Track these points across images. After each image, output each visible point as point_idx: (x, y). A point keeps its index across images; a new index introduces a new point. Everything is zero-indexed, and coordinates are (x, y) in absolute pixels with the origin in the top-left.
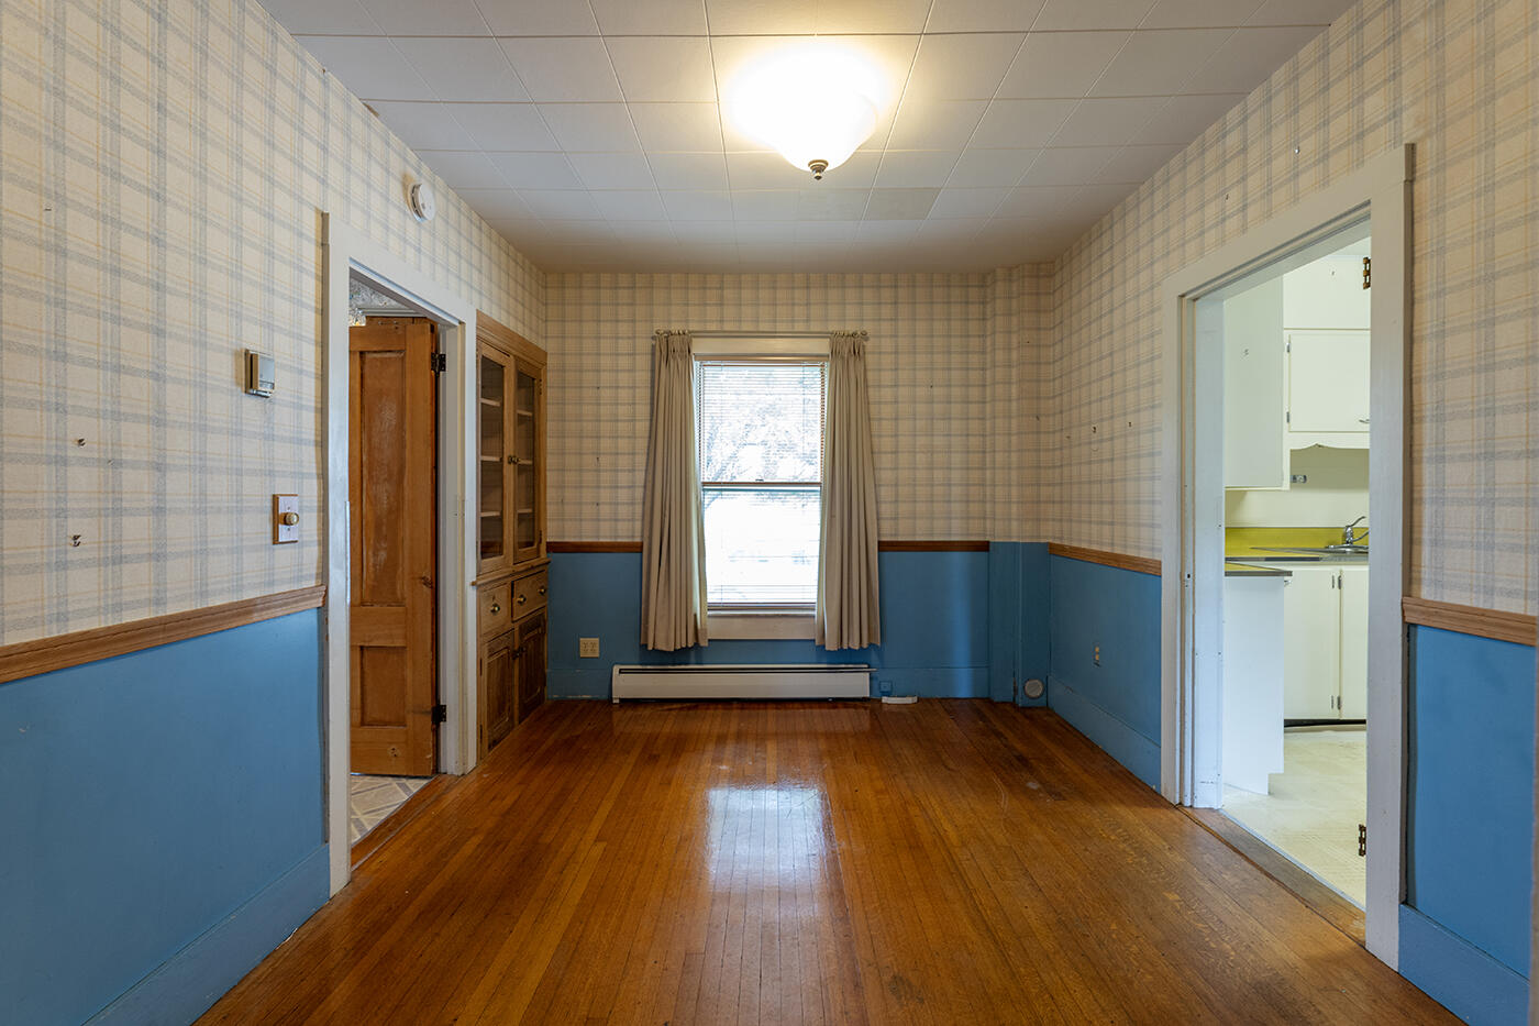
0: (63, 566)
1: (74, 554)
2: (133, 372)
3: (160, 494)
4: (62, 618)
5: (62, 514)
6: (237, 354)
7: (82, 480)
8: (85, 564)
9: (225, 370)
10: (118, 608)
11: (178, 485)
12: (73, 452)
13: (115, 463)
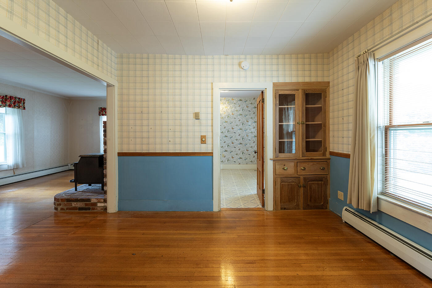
0: (168, 144)
1: (170, 143)
2: (177, 120)
3: (181, 136)
4: (168, 150)
5: (168, 138)
6: (194, 113)
7: (171, 134)
8: (171, 144)
9: (191, 116)
10: (175, 150)
11: (184, 134)
12: (170, 130)
13: (175, 132)
